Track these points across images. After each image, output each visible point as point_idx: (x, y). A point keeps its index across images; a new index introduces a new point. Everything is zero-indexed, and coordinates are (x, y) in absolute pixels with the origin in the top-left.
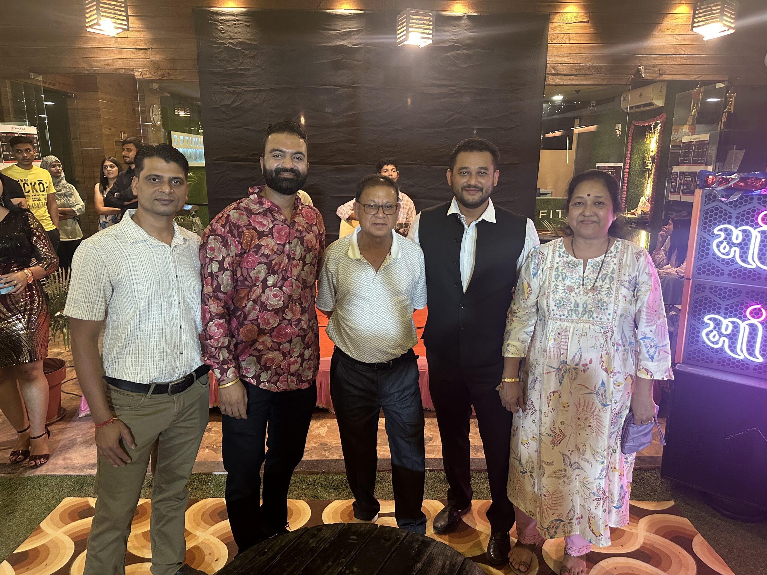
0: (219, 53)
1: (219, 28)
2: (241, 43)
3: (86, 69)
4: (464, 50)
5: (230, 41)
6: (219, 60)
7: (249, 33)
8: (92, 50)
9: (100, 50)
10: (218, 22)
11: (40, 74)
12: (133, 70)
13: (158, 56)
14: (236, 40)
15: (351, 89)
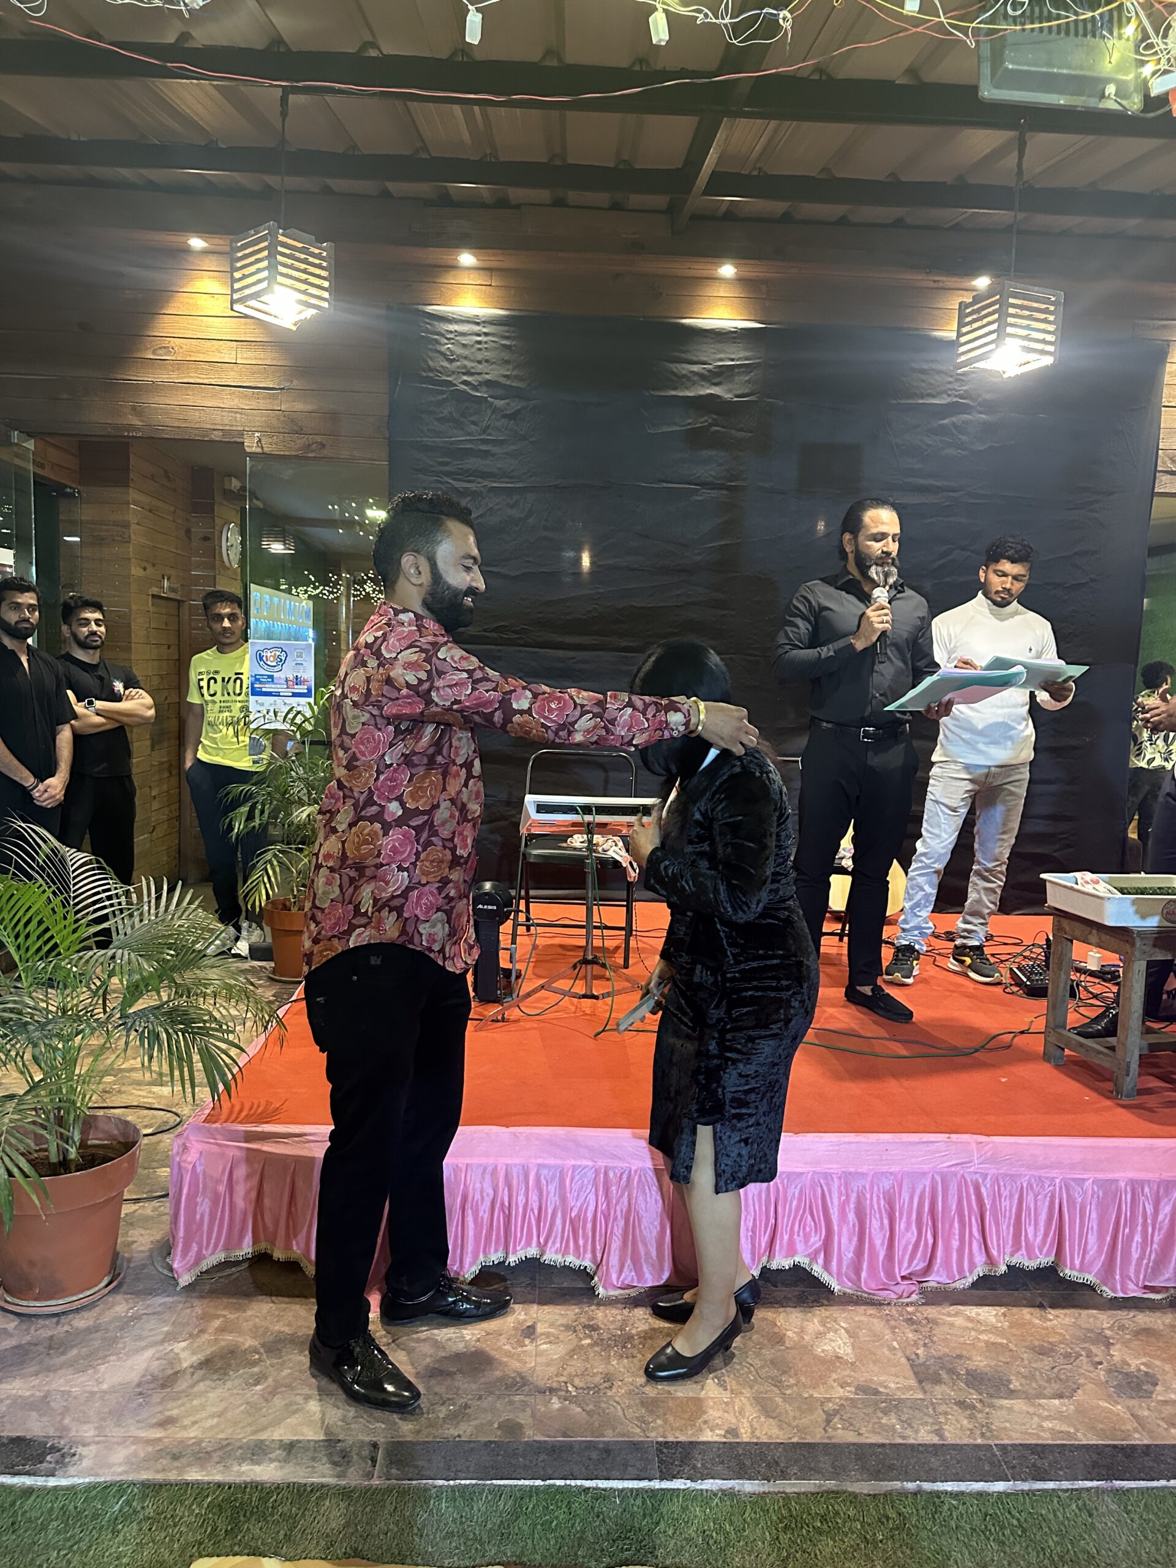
0: (439, 404)
1: (443, 349)
2: (488, 384)
3: (137, 429)
4: (980, 413)
5: (465, 378)
6: (438, 420)
7: (507, 362)
8: (155, 388)
9: (173, 387)
10: (442, 335)
11: (30, 435)
12: (241, 434)
13: (299, 406)
14: (479, 378)
15: (725, 492)
